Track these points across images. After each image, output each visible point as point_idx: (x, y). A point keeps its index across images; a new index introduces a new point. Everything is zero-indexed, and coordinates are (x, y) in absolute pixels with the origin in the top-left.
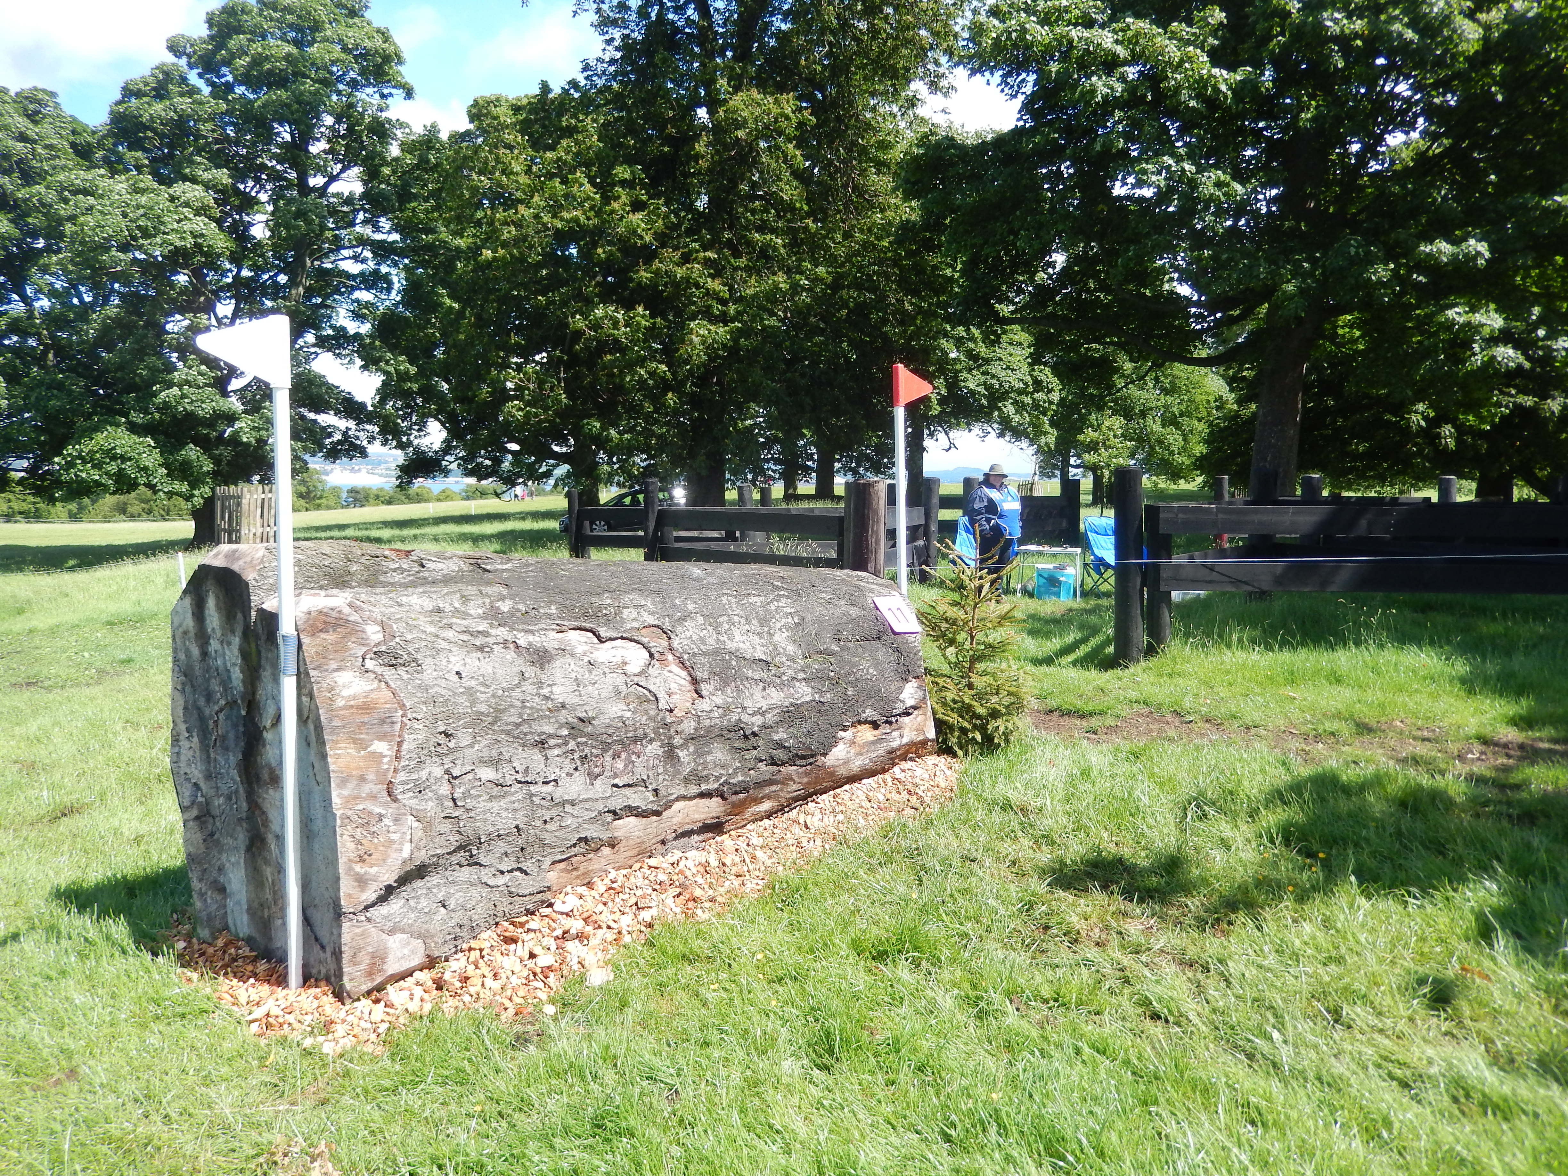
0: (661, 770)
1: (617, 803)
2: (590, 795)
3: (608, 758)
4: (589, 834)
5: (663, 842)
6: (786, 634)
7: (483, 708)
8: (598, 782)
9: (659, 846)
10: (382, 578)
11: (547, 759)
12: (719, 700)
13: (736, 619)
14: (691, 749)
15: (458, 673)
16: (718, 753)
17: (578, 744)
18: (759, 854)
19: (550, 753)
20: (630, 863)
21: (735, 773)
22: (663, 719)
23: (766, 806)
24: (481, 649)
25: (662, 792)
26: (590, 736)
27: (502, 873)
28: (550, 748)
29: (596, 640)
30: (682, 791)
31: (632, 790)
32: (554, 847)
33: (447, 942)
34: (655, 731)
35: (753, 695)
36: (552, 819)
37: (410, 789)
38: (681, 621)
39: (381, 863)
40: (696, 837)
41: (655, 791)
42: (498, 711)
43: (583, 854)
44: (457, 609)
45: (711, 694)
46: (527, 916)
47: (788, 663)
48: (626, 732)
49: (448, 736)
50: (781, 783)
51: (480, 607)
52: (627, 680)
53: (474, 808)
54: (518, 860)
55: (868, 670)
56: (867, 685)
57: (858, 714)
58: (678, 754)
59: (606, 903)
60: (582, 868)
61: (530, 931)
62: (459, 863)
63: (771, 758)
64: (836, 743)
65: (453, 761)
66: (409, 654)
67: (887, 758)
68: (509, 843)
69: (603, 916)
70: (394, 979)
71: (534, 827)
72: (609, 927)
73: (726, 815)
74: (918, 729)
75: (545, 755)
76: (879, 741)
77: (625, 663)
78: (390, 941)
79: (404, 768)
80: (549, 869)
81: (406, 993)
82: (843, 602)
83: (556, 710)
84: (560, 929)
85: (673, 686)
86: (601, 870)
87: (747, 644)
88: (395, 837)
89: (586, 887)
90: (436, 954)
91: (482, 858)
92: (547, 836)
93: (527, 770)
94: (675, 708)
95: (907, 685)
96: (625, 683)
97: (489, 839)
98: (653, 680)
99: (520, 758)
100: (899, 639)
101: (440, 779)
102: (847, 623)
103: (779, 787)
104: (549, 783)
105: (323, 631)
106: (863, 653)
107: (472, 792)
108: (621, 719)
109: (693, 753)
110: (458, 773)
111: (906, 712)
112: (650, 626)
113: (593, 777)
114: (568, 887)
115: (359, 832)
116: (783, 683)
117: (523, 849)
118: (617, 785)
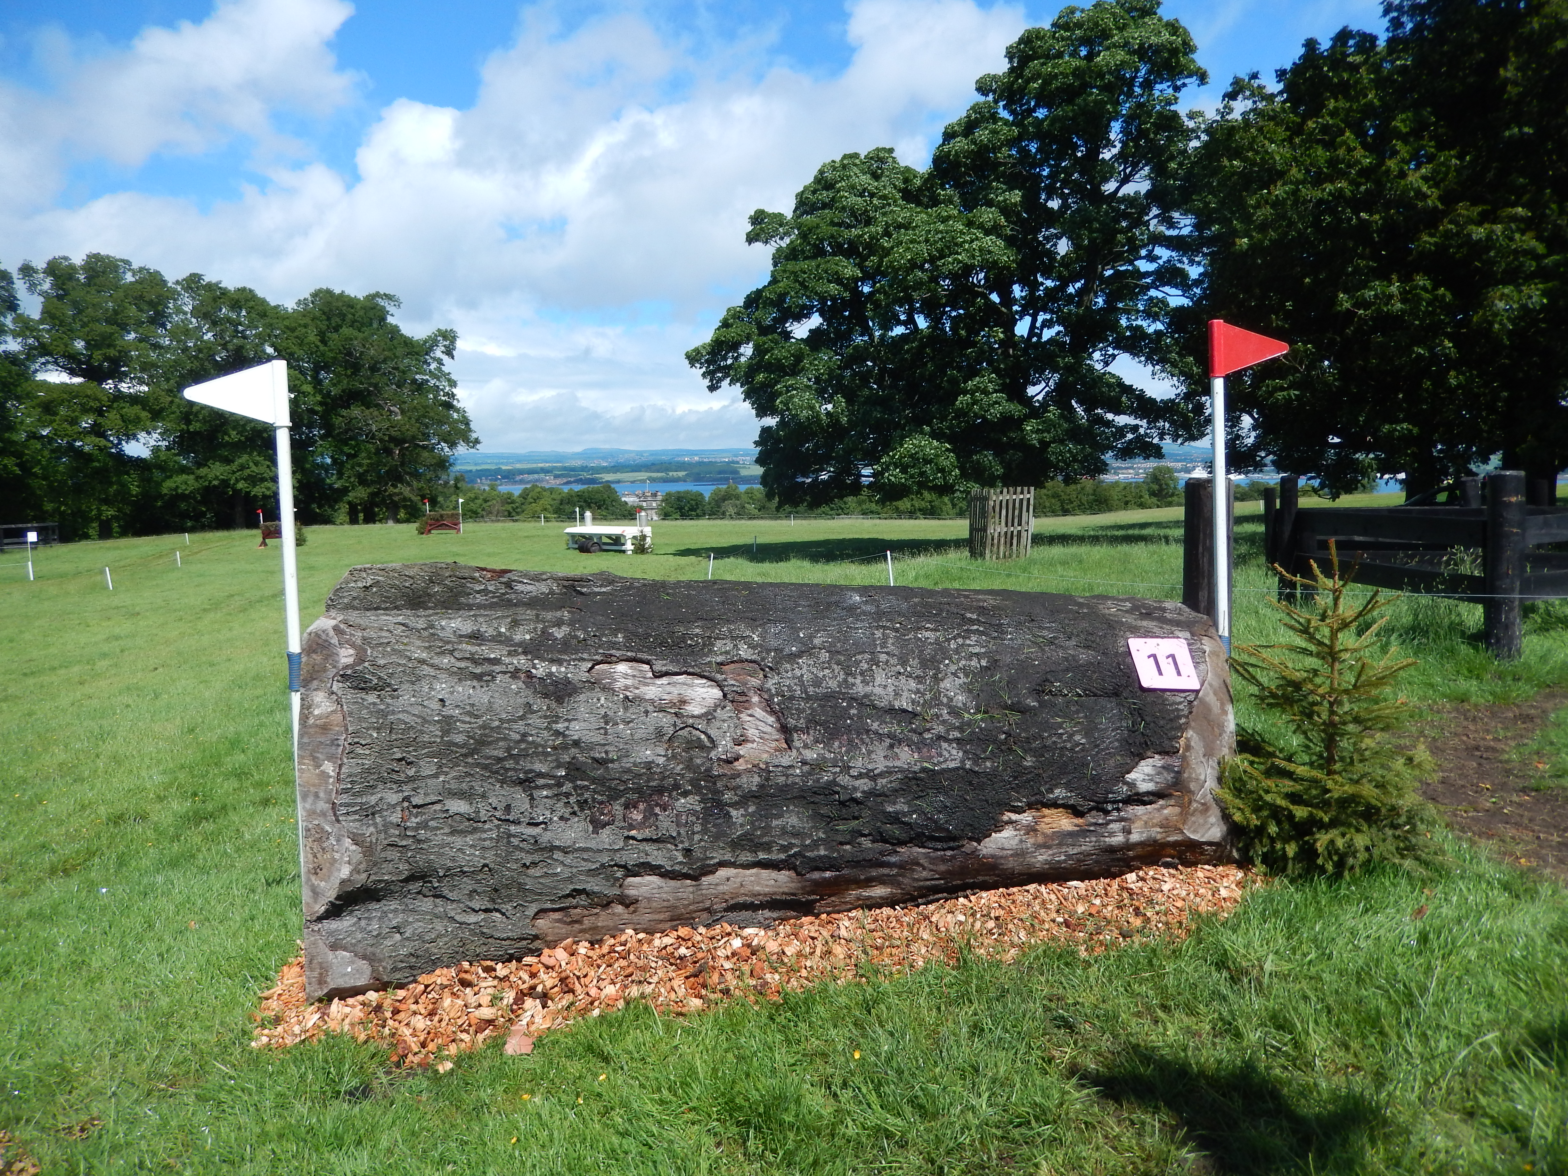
0: (697, 828)
1: (631, 857)
2: (592, 844)
3: (617, 808)
4: (588, 887)
5: (708, 910)
6: (963, 680)
7: (459, 739)
8: (605, 833)
9: (705, 915)
10: (461, 600)
11: (532, 799)
12: (810, 755)
14: (751, 809)
15: (442, 700)
16: (792, 819)
17: (575, 788)
18: (839, 951)
19: (536, 793)
20: (661, 926)
21: (815, 845)
22: (708, 770)
23: (879, 891)
24: (478, 677)
25: (697, 854)
26: (593, 781)
27: (474, 910)
28: (537, 787)
29: (650, 675)
30: (728, 857)
31: (654, 846)
32: (540, 894)
33: (401, 969)
34: (694, 782)
35: (870, 752)
36: (534, 864)
37: (355, 812)
38: (793, 657)
39: (326, 879)
40: (767, 913)
41: (688, 852)
42: (482, 743)
43: (584, 907)
44: (500, 634)
45: (806, 746)
46: (509, 960)
47: (946, 717)
48: (648, 781)
49: (409, 764)
50: (901, 866)
51: (529, 632)
52: (679, 722)
53: (427, 840)
54: (493, 901)
55: (1071, 736)
56: (1061, 756)
57: (1040, 793)
58: (728, 813)
59: (599, 967)
60: (587, 922)
61: (496, 977)
62: (419, 893)
63: (881, 834)
64: (999, 827)
65: (414, 790)
66: (380, 678)
67: (1106, 857)
68: (478, 882)
69: (587, 981)
70: (343, 994)
71: (508, 869)
72: (588, 994)
73: (809, 894)
74: (1165, 825)
75: (531, 795)
76: (1083, 833)
77: (683, 702)
78: (330, 955)
79: (346, 791)
80: (536, 916)
81: (347, 1010)
82: (1073, 642)
83: (565, 747)
84: (530, 982)
85: (751, 733)
86: (616, 928)
87: (890, 689)
88: (337, 856)
89: (592, 944)
90: (386, 978)
91: (446, 892)
92: (527, 880)
93: (508, 808)
94: (737, 759)
95: (1143, 763)
96: (675, 725)
97: (449, 874)
98: (717, 724)
99: (499, 794)
100: (1150, 698)
101: (394, 806)
102: (1067, 670)
103: (895, 871)
104: (537, 825)
105: (315, 652)
106: (1077, 712)
107: (432, 823)
108: (649, 765)
109: (752, 815)
110: (420, 802)
111: (1138, 799)
112: (741, 661)
113: (598, 825)
114: (569, 940)
115: (315, 846)
116: (923, 742)
117: (496, 890)
118: (633, 838)
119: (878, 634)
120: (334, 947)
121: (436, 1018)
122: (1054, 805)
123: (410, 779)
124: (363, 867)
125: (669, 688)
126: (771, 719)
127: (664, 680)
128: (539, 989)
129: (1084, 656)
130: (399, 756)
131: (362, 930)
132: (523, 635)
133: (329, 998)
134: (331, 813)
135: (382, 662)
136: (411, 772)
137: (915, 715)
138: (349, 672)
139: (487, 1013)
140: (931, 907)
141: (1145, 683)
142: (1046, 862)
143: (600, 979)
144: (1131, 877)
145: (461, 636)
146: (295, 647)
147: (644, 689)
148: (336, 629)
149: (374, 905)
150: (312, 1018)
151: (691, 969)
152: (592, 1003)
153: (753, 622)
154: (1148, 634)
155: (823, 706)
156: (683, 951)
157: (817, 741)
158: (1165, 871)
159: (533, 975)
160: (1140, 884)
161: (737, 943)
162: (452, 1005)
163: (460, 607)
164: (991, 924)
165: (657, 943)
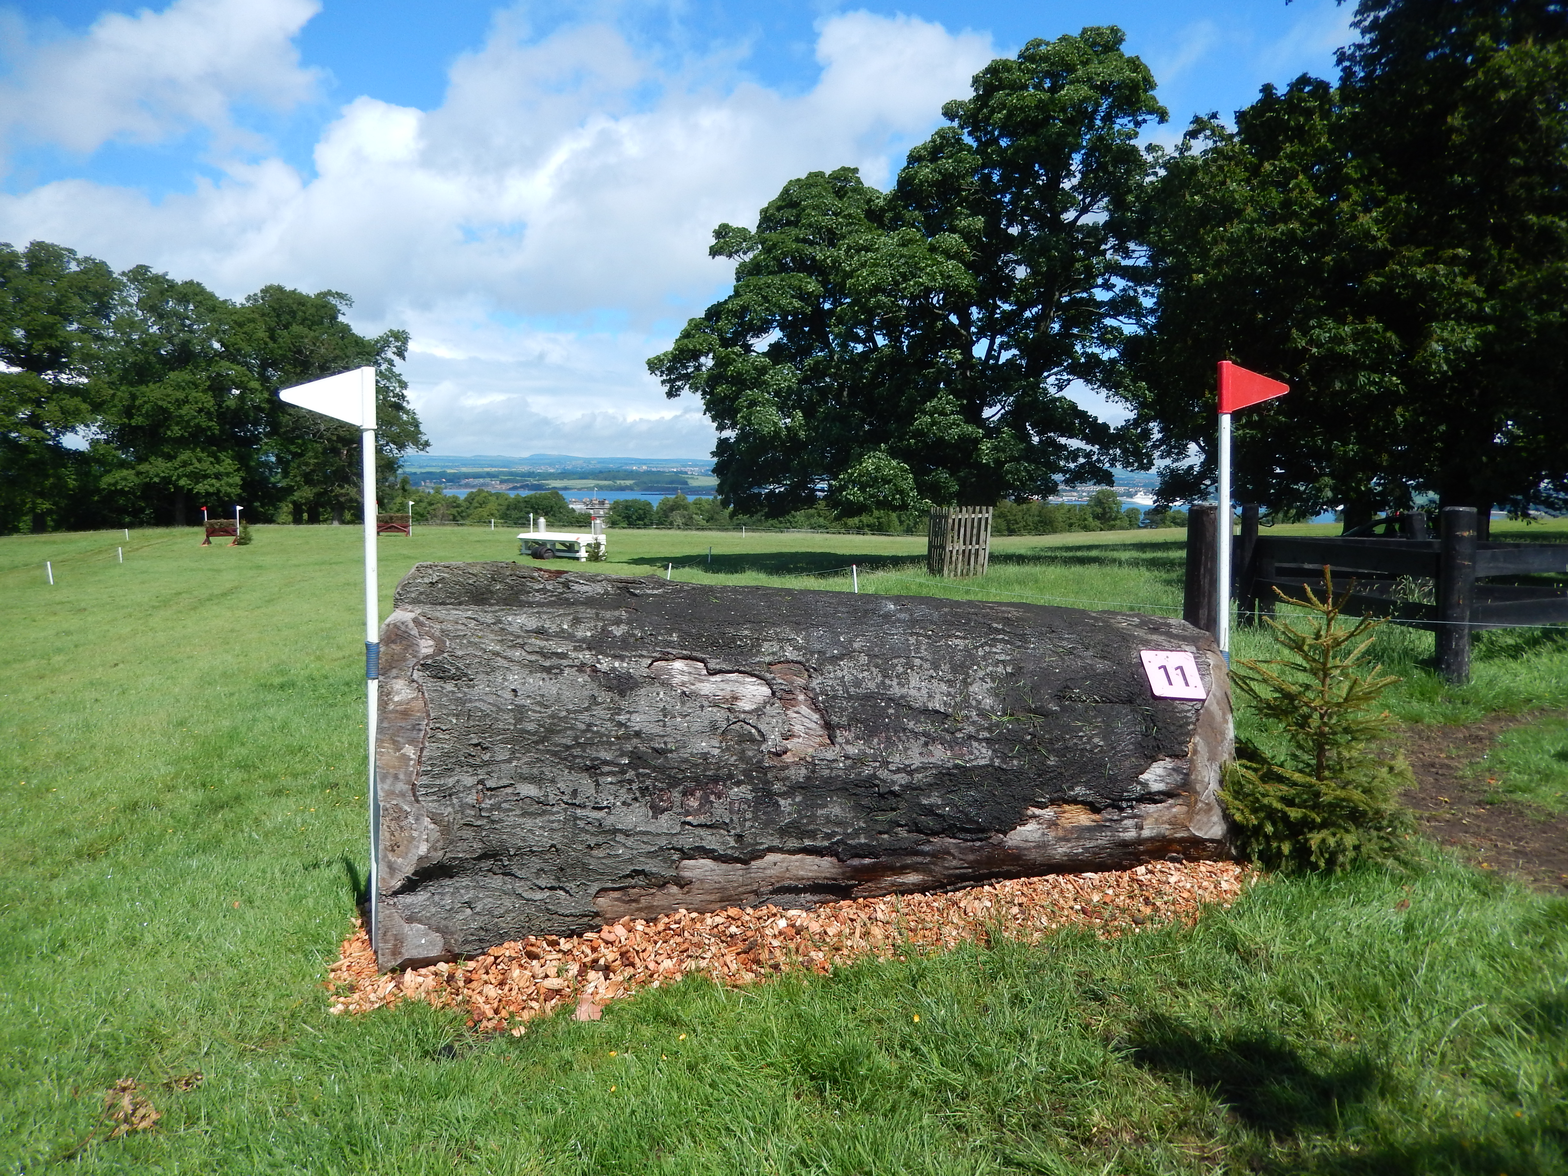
0: (749, 815)
1: (687, 841)
2: (651, 828)
3: (676, 795)
4: (647, 868)
5: (756, 893)
6: (990, 685)
7: (531, 727)
8: (664, 817)
9: (752, 897)
10: (523, 598)
11: (598, 784)
12: (853, 750)
13: (917, 662)
14: (798, 799)
15: (514, 691)
16: (836, 809)
17: (638, 775)
18: (877, 931)
19: (601, 780)
20: (712, 907)
21: (856, 833)
22: (760, 762)
23: (912, 878)
24: (548, 670)
25: (749, 839)
26: (654, 769)
27: (540, 888)
28: (602, 774)
29: (705, 672)
30: (776, 843)
31: (709, 832)
32: (602, 874)
33: (470, 942)
34: (747, 773)
35: (906, 749)
36: (598, 845)
37: (433, 793)
38: (835, 659)
39: (404, 856)
40: (809, 897)
41: (739, 837)
42: (551, 731)
43: (642, 887)
44: (563, 631)
45: (848, 742)
46: (570, 936)
47: (976, 718)
48: (705, 770)
49: (484, 749)
50: (934, 855)
51: (590, 629)
52: (731, 716)
53: (501, 821)
54: (558, 879)
55: (1090, 739)
56: (1082, 756)
57: (1061, 790)
58: (777, 802)
59: (656, 943)
60: (644, 902)
61: (560, 951)
62: (489, 871)
63: (916, 824)
64: (1023, 822)
65: (488, 773)
66: (458, 668)
67: (1118, 851)
68: (546, 861)
69: (645, 955)
70: (416, 964)
71: (575, 850)
72: (646, 967)
73: (849, 879)
74: (1174, 823)
75: (597, 781)
76: (1099, 828)
77: (735, 698)
78: (406, 927)
79: (426, 773)
80: (596, 896)
81: (421, 979)
82: (1090, 653)
83: (627, 737)
84: (592, 956)
85: (798, 728)
86: (670, 908)
87: (924, 692)
88: (415, 834)
89: (647, 922)
90: (457, 951)
91: (515, 870)
92: (591, 861)
93: (575, 793)
94: (785, 753)
95: (1155, 765)
96: (728, 720)
97: (520, 853)
98: (767, 719)
99: (567, 780)
100: (1162, 705)
101: (470, 788)
102: (1086, 678)
103: (928, 859)
104: (601, 809)
105: (394, 642)
106: (1095, 717)
107: (504, 805)
108: (705, 756)
109: (799, 804)
110: (494, 785)
111: (1150, 798)
112: (788, 662)
113: (657, 811)
114: (627, 918)
115: (393, 825)
116: (955, 741)
117: (562, 869)
118: (689, 824)
119: (912, 640)
120: (410, 920)
121: (507, 988)
122: (1074, 801)
123: (486, 764)
124: (440, 844)
125: (722, 685)
126: (816, 716)
127: (718, 678)
128: (602, 962)
129: (1101, 666)
130: (475, 741)
131: (436, 904)
132: (584, 632)
133: (403, 968)
134: (410, 792)
135: (460, 653)
136: (486, 757)
137: (946, 716)
138: (430, 661)
139: (553, 983)
140: (959, 894)
141: (1157, 692)
142: (1066, 854)
143: (657, 954)
144: (1141, 870)
145: (527, 631)
146: (373, 637)
147: (699, 685)
148: (415, 621)
149: (447, 882)
150: (387, 986)
151: (741, 946)
152: (651, 976)
153: (797, 626)
154: (1158, 647)
155: (863, 706)
156: (733, 929)
157: (857, 738)
158: (1171, 865)
159: (594, 950)
160: (1149, 876)
161: (782, 923)
162: (521, 976)
163: (522, 605)
164: (1015, 910)
165: (709, 921)
